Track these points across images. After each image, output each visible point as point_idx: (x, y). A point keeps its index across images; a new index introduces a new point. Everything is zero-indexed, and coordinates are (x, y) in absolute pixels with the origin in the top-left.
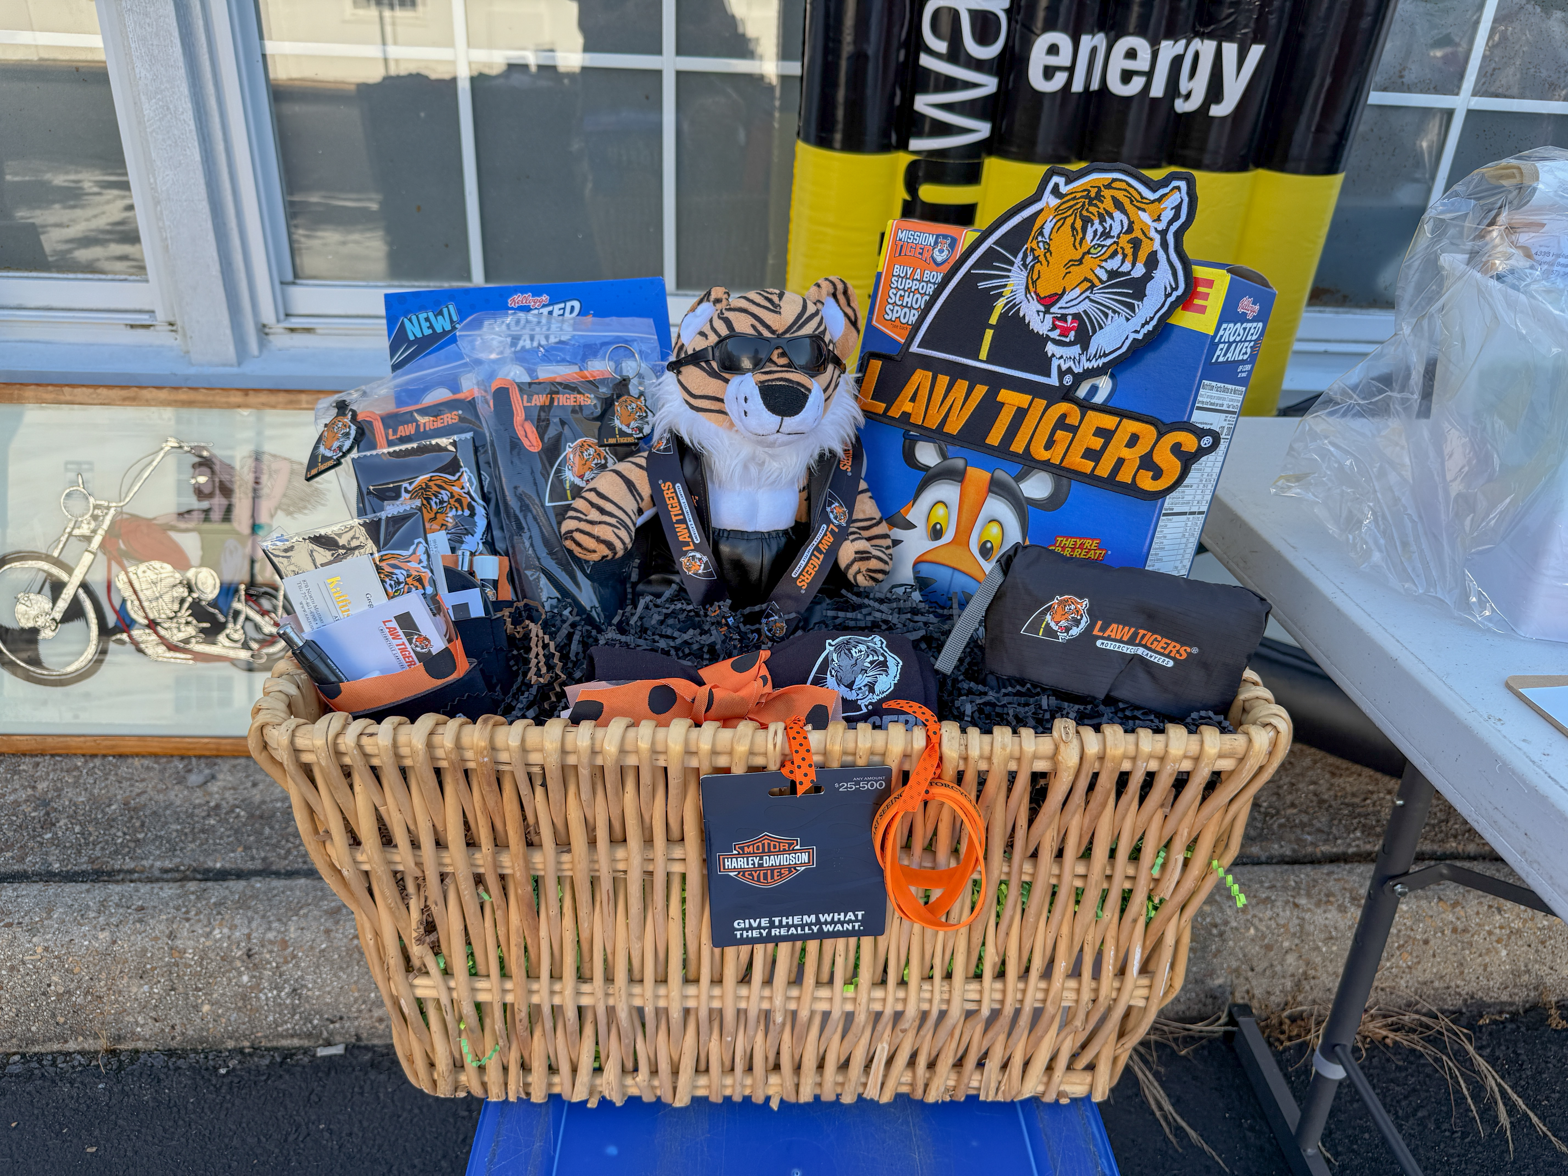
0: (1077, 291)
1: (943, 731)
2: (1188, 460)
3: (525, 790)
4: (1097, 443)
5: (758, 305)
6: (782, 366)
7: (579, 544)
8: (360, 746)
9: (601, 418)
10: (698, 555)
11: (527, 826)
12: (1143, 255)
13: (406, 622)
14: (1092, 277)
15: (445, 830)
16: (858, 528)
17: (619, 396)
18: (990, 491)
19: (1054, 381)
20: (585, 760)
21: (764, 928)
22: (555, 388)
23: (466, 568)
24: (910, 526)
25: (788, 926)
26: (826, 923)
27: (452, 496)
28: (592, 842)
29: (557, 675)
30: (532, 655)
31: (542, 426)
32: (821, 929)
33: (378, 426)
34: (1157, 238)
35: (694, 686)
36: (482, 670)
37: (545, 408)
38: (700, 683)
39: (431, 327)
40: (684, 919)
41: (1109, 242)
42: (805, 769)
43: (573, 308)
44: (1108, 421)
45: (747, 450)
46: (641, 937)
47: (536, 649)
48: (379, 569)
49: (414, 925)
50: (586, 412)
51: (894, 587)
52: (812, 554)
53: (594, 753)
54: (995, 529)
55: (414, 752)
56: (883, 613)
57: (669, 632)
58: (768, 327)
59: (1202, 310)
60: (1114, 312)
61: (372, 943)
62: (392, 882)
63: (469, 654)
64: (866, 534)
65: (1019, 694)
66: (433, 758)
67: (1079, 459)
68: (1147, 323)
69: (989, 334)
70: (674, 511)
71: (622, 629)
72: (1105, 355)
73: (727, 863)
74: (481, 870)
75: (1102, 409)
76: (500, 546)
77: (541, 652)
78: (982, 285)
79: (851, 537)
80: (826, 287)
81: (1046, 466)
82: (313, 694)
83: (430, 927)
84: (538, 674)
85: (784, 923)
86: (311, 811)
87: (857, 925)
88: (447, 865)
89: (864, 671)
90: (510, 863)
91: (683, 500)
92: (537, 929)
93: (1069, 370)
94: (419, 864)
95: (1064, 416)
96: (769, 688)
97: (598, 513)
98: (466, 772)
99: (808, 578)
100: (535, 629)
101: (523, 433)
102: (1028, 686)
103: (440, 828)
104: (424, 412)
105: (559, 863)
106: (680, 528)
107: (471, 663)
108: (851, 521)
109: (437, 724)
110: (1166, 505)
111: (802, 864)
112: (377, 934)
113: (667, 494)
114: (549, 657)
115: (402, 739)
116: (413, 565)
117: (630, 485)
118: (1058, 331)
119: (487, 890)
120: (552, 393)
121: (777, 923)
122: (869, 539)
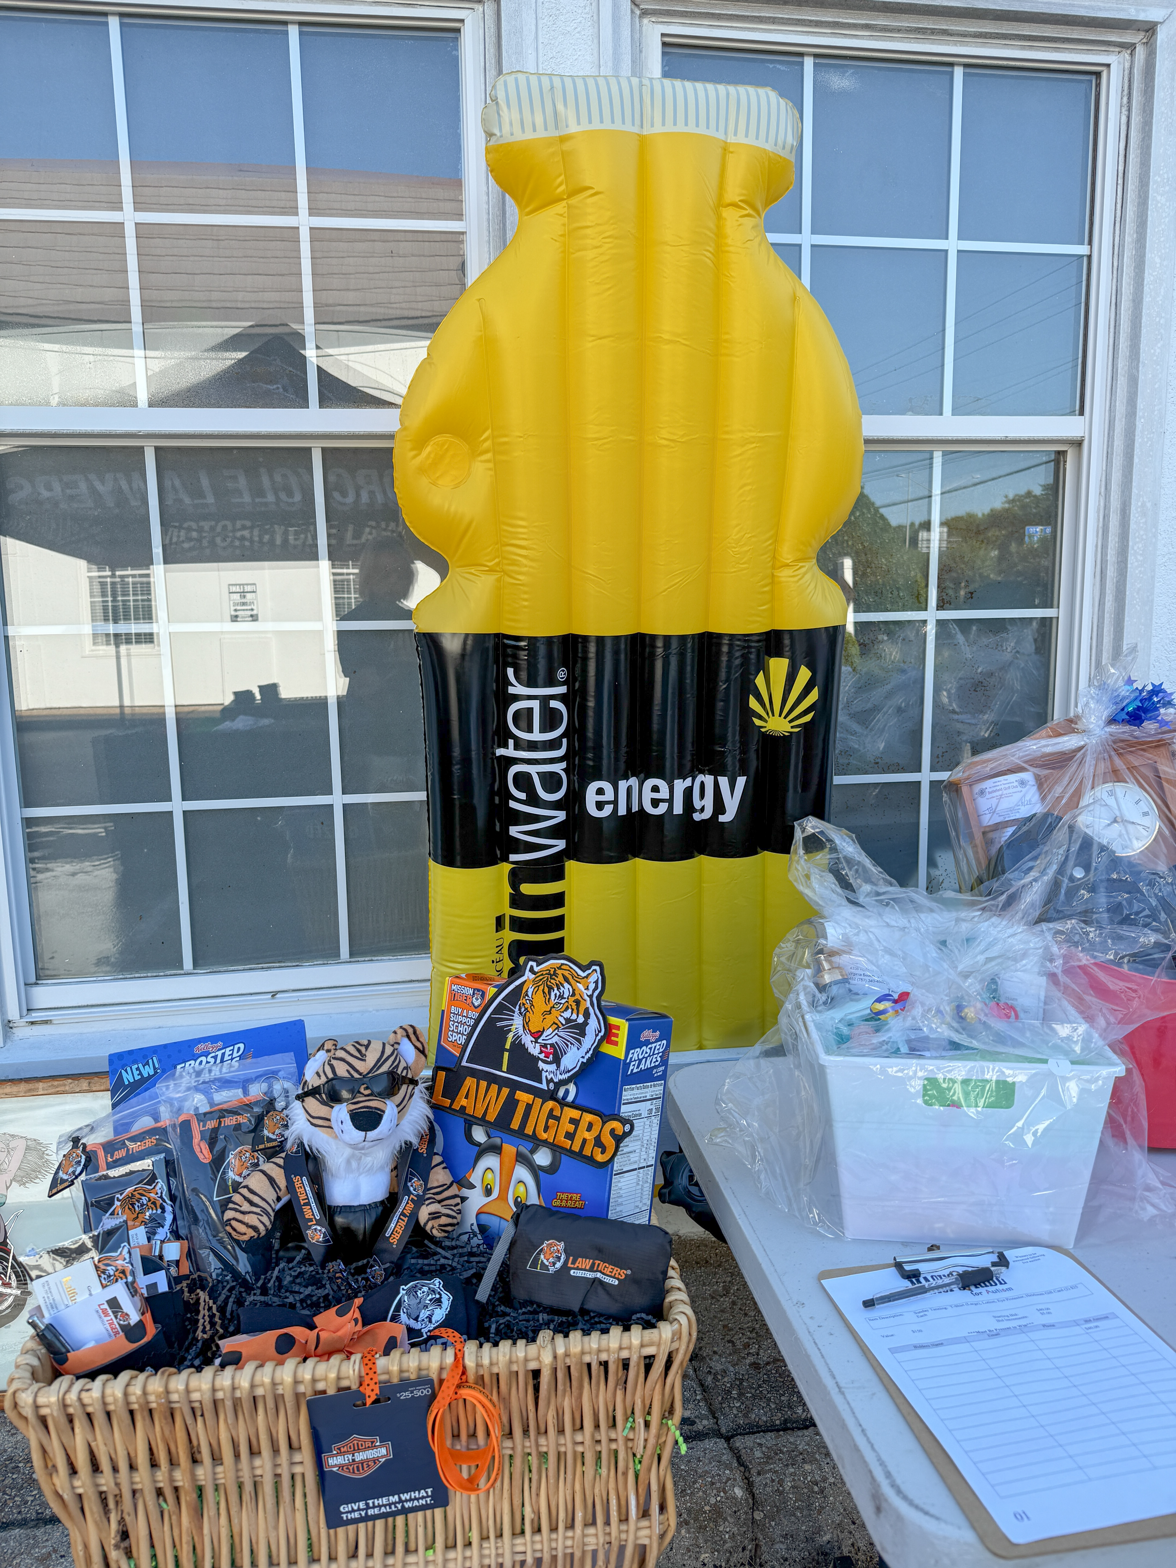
0: (551, 1030)
1: (465, 1349)
2: (619, 1139)
3: (189, 1420)
4: (571, 1128)
5: (352, 1055)
6: (366, 1096)
7: (234, 1230)
8: (80, 1399)
9: (253, 1131)
10: (319, 1228)
11: (192, 1447)
12: (582, 1010)
13: (114, 1304)
14: (557, 1022)
15: (136, 1456)
16: (433, 1194)
17: (268, 1112)
18: (517, 1161)
19: (544, 1086)
20: (228, 1395)
21: (363, 1510)
22: (223, 1113)
23: (157, 1254)
24: (472, 1187)
25: (380, 1506)
26: (406, 1501)
27: (150, 1200)
28: (237, 1456)
29: (217, 1330)
30: (200, 1317)
31: (212, 1143)
32: (403, 1506)
33: (101, 1154)
34: (588, 999)
35: (307, 1331)
36: (164, 1333)
37: (215, 1131)
38: (312, 1327)
39: (140, 1074)
40: (306, 1510)
41: (563, 1001)
42: (372, 1386)
43: (239, 1049)
44: (575, 1114)
45: (348, 1151)
46: (276, 1528)
47: (203, 1312)
48: (97, 1267)
49: (113, 1534)
50: (244, 1129)
51: (461, 1235)
52: (399, 1218)
53: (234, 1388)
54: (521, 1188)
55: (116, 1400)
56: (444, 1258)
57: (297, 1288)
58: (357, 1071)
59: (616, 1044)
60: (571, 1044)
61: (81, 1553)
62: (99, 1501)
63: (155, 1321)
64: (439, 1197)
65: (530, 1313)
66: (128, 1403)
67: (563, 1139)
68: (588, 1052)
69: (506, 1055)
70: (302, 1197)
71: (264, 1291)
72: (569, 1071)
73: (330, 1461)
74: (161, 1485)
75: (573, 1105)
76: (182, 1232)
77: (207, 1314)
78: (499, 1024)
79: (427, 1202)
80: (400, 1032)
81: (545, 1143)
82: (49, 1363)
83: (125, 1535)
84: (204, 1332)
85: (376, 1504)
86: (44, 1451)
87: (428, 1499)
88: (137, 1483)
89: (426, 1307)
90: (181, 1477)
91: (308, 1189)
92: (201, 1528)
93: (552, 1080)
94: (117, 1484)
95: (552, 1110)
96: (359, 1327)
97: (248, 1205)
98: (151, 1411)
99: (397, 1236)
100: (203, 1296)
101: (199, 1150)
102: (535, 1306)
103: (132, 1455)
104: (133, 1139)
105: (215, 1474)
106: (306, 1209)
107: (157, 1328)
108: (427, 1189)
109: (132, 1378)
110: (615, 1168)
111: (382, 1457)
112: (86, 1547)
113: (297, 1185)
114: (212, 1316)
115: (108, 1391)
116: (120, 1262)
117: (272, 1180)
118: (543, 1055)
119: (165, 1501)
120: (220, 1118)
121: (371, 1505)
122: (439, 1202)
